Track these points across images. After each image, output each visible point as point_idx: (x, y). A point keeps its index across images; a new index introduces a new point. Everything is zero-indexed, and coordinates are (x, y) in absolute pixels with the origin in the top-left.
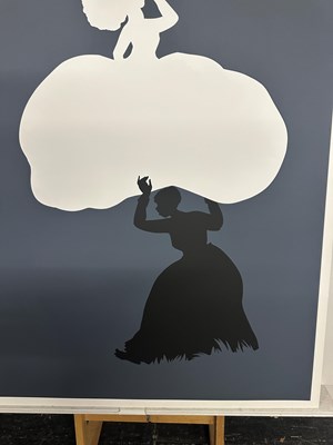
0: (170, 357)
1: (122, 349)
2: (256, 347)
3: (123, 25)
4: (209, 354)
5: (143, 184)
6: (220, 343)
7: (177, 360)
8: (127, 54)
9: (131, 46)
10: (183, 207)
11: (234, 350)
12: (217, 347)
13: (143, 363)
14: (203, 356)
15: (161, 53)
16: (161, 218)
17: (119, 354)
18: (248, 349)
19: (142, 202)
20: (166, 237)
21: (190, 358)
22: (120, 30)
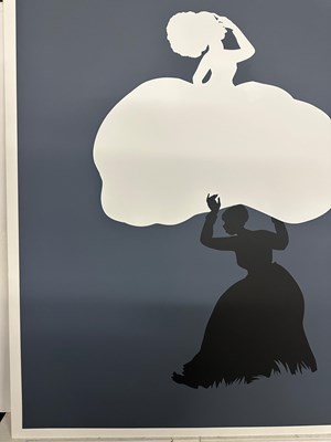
0: (229, 381)
1: (180, 372)
2: (314, 369)
3: (204, 53)
4: (268, 376)
5: (212, 201)
6: (280, 365)
8: (206, 80)
9: (209, 73)
10: (250, 226)
11: (293, 373)
12: (277, 369)
13: (200, 387)
15: (237, 80)
16: (228, 235)
17: (176, 378)
18: (307, 371)
20: (232, 255)
21: (249, 381)
22: (201, 58)
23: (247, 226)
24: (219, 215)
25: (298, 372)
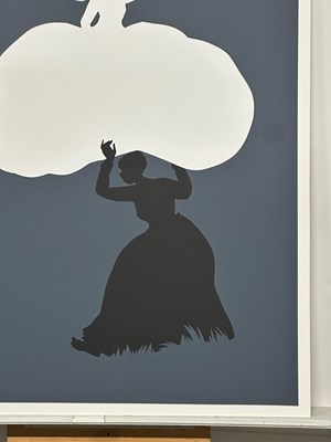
0: (134, 349)
1: (80, 337)
2: (231, 336)
4: (179, 343)
5: (107, 148)
6: (191, 331)
7: (142, 351)
9: (98, 16)
10: (148, 174)
11: (207, 339)
12: (187, 335)
14: (171, 346)
15: (127, 22)
17: (76, 344)
18: (222, 338)
19: (105, 167)
20: (130, 206)
21: (156, 348)
23: (145, 174)
24: (115, 163)
25: (212, 339)
